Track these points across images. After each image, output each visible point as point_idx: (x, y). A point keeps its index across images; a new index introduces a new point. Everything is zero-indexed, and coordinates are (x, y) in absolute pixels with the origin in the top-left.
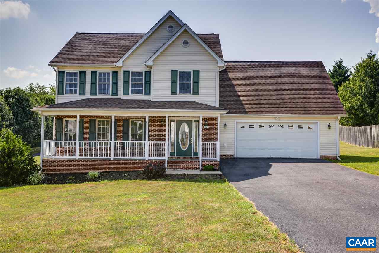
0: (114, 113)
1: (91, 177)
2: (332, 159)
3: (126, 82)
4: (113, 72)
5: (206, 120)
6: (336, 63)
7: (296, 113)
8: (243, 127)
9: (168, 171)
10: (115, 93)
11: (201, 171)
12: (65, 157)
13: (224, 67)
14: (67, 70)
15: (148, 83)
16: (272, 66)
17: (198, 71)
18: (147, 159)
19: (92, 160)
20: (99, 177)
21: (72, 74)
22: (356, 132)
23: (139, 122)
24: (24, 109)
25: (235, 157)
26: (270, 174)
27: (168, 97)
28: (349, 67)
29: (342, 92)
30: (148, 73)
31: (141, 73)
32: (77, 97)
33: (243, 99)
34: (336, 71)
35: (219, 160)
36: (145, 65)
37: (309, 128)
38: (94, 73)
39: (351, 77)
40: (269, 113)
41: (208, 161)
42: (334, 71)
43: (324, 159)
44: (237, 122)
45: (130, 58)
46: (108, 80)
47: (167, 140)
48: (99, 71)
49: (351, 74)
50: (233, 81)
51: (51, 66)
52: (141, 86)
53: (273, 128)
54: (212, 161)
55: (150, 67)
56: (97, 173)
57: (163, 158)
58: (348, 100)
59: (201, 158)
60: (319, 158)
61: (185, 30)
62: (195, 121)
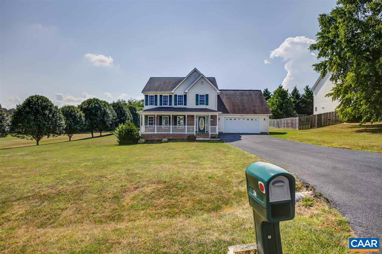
0: (171, 113)
1: (164, 141)
2: (266, 134)
3: (175, 100)
4: (170, 95)
5: (212, 116)
6: (265, 90)
7: (251, 113)
8: (227, 120)
9: (197, 139)
10: (170, 104)
11: (210, 138)
12: (151, 133)
13: (219, 93)
14: (149, 95)
15: (185, 100)
16: (239, 92)
17: (208, 95)
18: (186, 134)
19: (162, 134)
20: (167, 141)
21: (151, 96)
22: (274, 122)
23: (181, 117)
24: (121, 112)
25: (223, 133)
26: (241, 140)
27: (194, 106)
28: (270, 92)
29: (268, 103)
30: (185, 96)
31: (182, 96)
32: (154, 107)
33: (227, 107)
34: (265, 93)
35: (218, 134)
36: (184, 92)
37: (256, 120)
38: (161, 96)
39: (272, 96)
40: (239, 113)
41: (213, 134)
42: (264, 94)
43: (262, 133)
44: (224, 118)
45: (178, 89)
46: (168, 99)
47: (195, 125)
48: (163, 95)
49: (272, 95)
50: (222, 99)
51: (142, 93)
52: (182, 101)
53: (240, 120)
54: (215, 134)
55: (187, 93)
56: (166, 140)
57: (193, 133)
58: (271, 107)
59: (210, 133)
60: (260, 133)
61: (202, 77)
62: (207, 117)
